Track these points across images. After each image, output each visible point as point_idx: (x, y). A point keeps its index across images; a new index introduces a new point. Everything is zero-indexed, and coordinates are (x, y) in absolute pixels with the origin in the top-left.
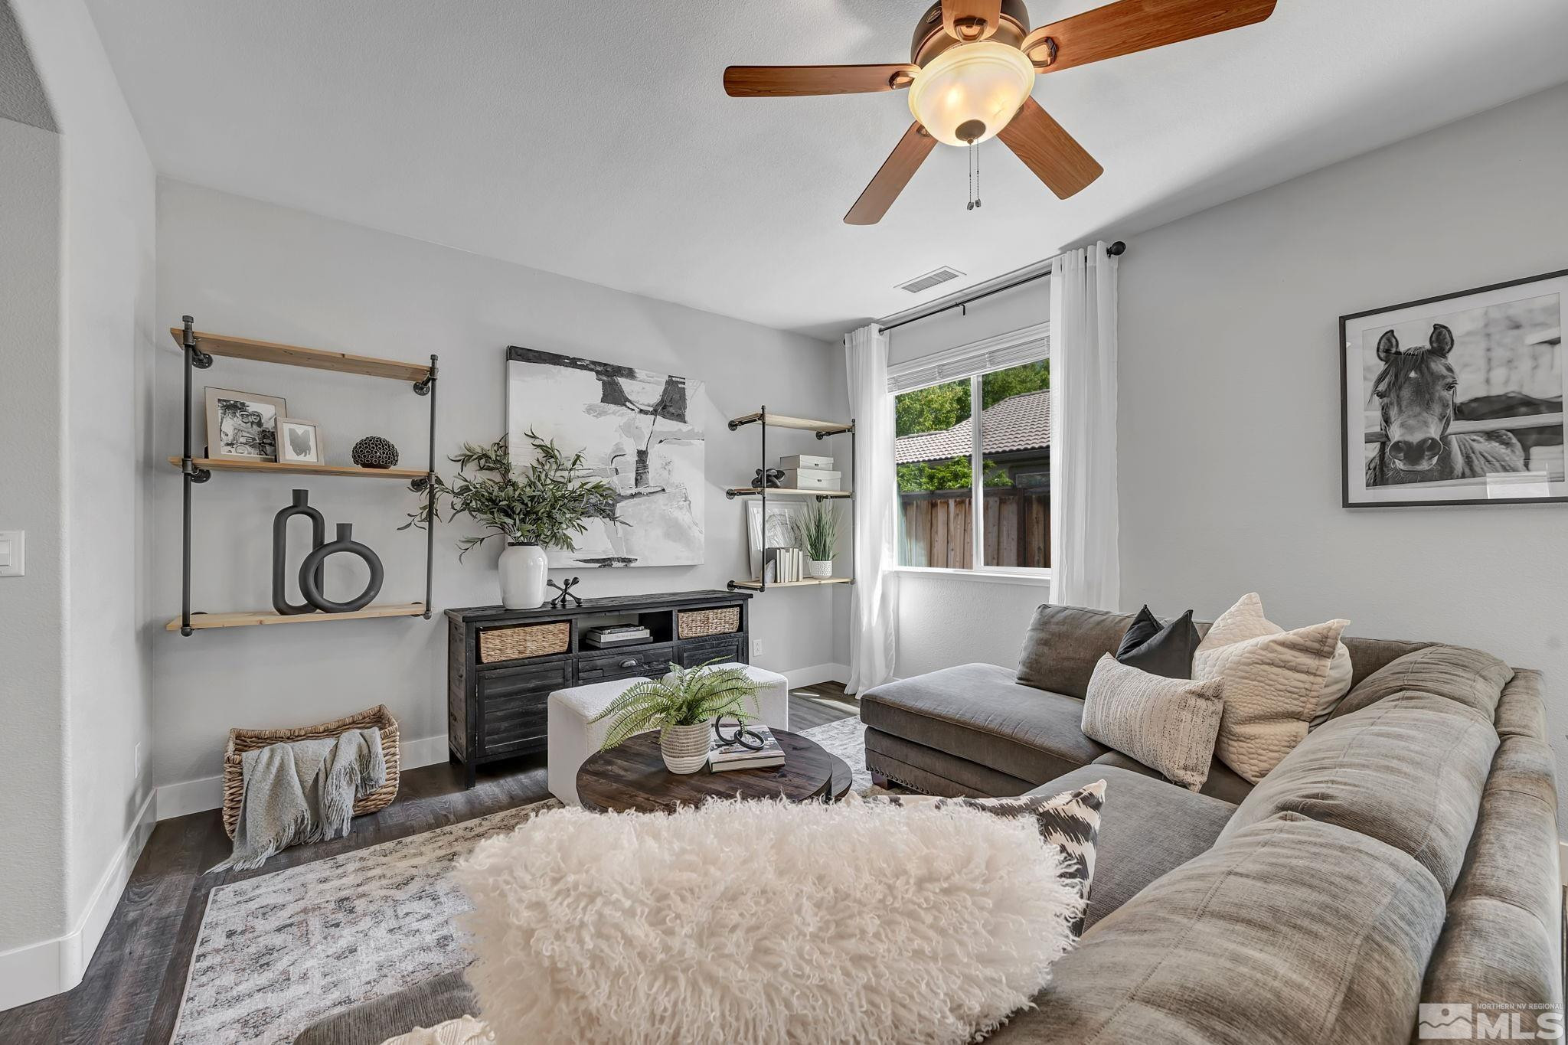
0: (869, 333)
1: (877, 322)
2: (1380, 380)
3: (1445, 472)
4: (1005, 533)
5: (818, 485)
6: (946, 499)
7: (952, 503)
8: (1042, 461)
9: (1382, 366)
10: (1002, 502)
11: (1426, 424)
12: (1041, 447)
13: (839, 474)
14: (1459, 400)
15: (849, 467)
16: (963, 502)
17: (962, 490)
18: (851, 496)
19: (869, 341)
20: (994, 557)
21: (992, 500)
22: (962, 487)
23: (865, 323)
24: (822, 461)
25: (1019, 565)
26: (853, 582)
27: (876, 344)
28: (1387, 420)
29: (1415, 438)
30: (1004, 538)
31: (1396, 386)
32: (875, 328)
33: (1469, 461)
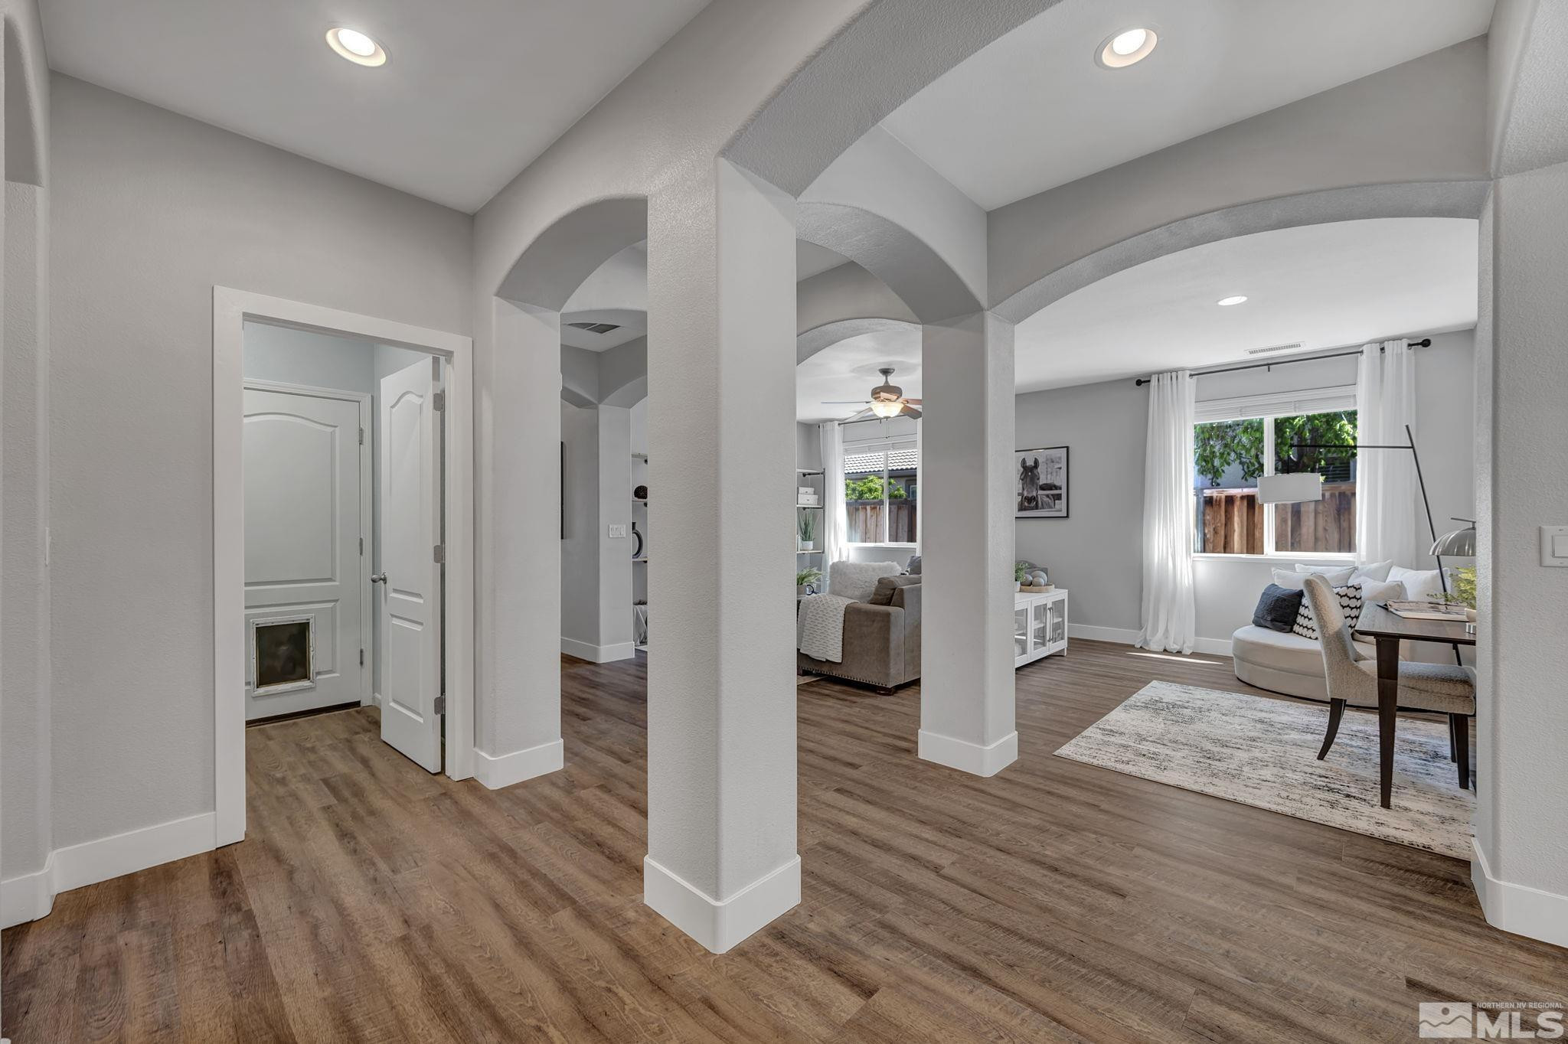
0: (833, 426)
1: (837, 420)
2: (1022, 475)
3: (1036, 507)
4: (900, 527)
5: (808, 502)
6: (864, 504)
7: (868, 508)
8: (912, 478)
9: (1022, 469)
10: (899, 508)
11: (1033, 491)
12: (911, 469)
13: (817, 497)
14: (1041, 484)
15: (821, 493)
16: (875, 508)
17: (876, 500)
18: (823, 508)
19: (833, 430)
20: (894, 537)
21: (893, 507)
22: (875, 498)
23: (832, 420)
24: (811, 490)
25: (908, 541)
26: (823, 552)
27: (838, 431)
28: (1023, 489)
29: (1030, 496)
30: (900, 530)
31: (1026, 477)
32: (837, 423)
33: (1042, 504)
